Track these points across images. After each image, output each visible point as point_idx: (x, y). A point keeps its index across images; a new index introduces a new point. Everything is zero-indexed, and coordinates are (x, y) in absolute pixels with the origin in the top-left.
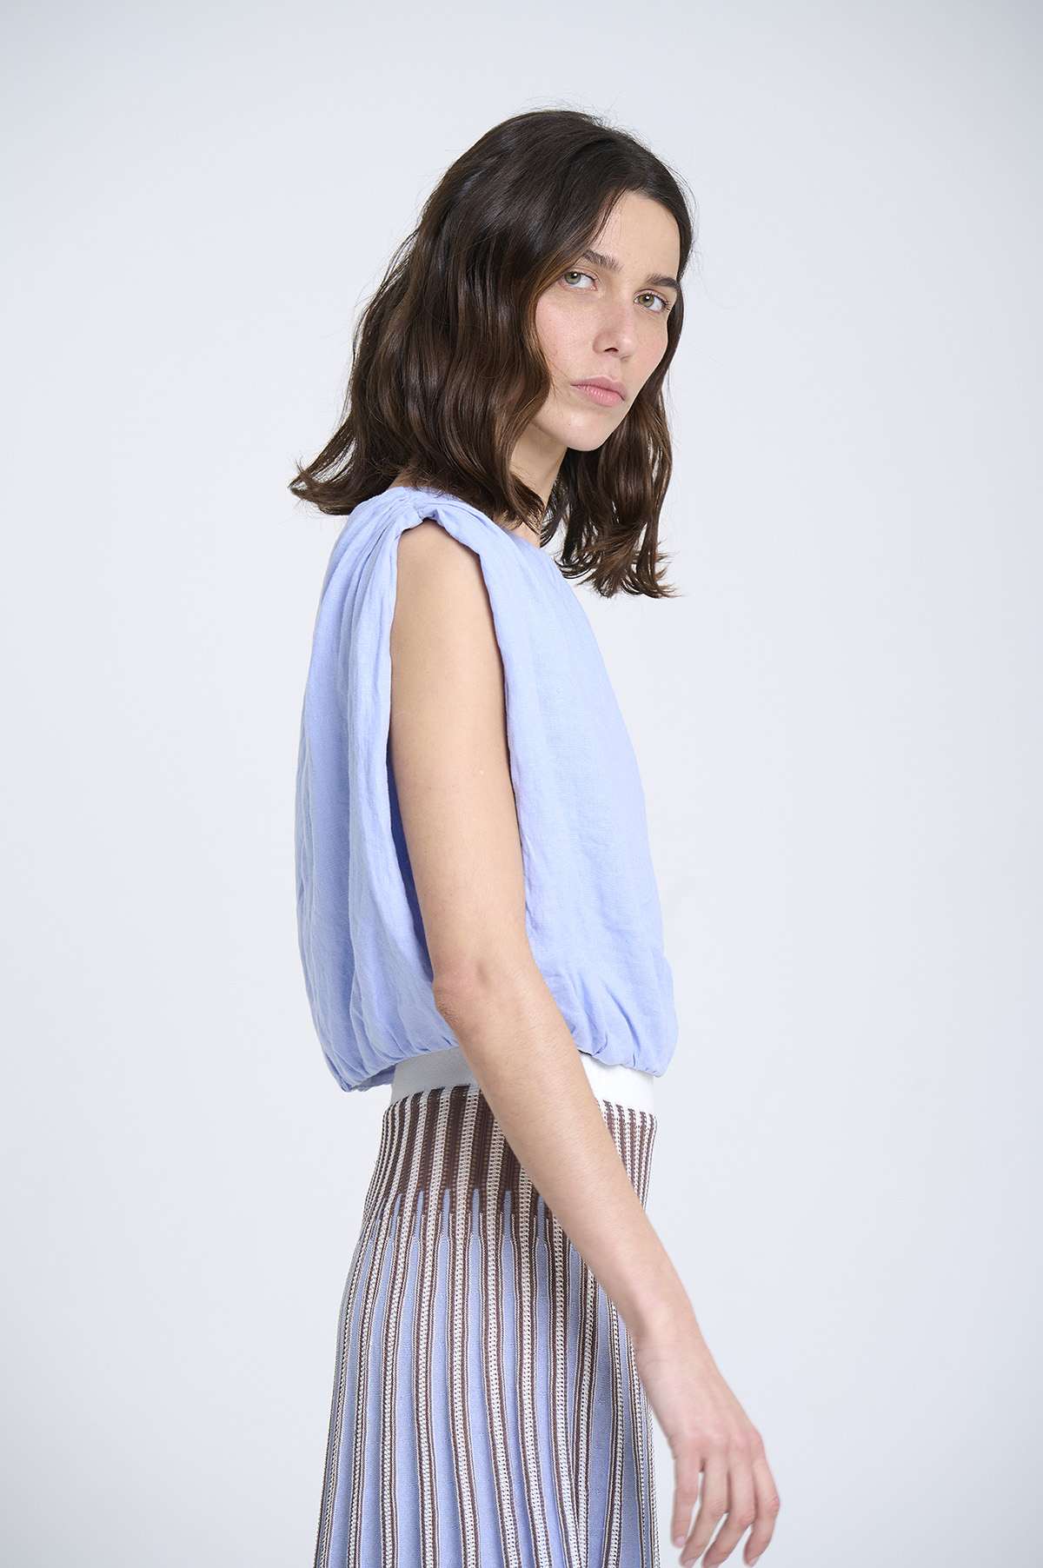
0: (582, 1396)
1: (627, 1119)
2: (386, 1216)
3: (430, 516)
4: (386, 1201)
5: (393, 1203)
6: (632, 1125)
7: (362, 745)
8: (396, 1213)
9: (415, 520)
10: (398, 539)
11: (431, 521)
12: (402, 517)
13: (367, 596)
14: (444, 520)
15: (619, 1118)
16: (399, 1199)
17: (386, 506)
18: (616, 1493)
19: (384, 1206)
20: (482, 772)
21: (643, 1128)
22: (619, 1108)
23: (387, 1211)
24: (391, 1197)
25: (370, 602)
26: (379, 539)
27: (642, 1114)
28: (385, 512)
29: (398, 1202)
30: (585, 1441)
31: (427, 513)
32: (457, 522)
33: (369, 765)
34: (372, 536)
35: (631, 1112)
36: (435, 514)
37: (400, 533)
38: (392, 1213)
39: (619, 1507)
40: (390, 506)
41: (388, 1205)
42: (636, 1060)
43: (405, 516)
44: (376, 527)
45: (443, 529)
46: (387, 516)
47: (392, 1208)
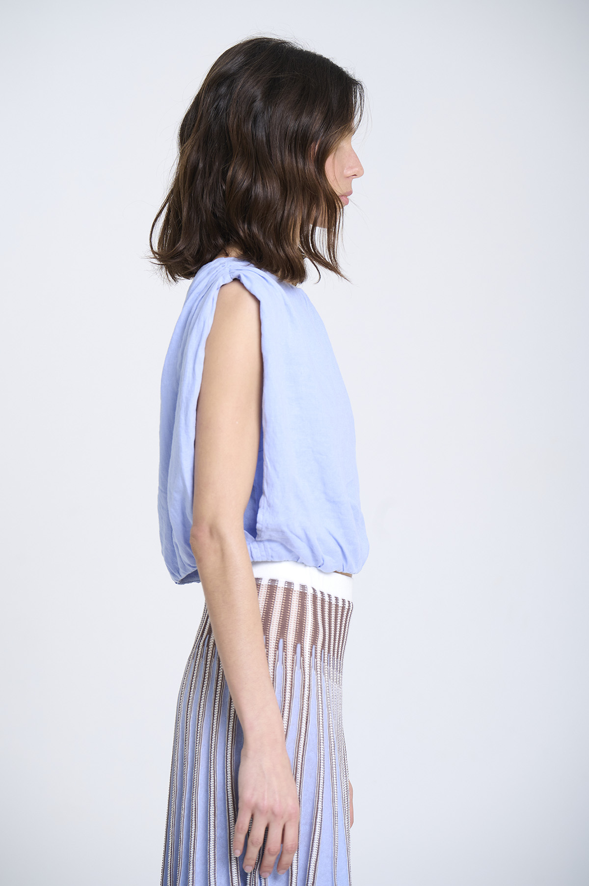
0: (300, 749)
1: (333, 602)
2: (201, 647)
3: (237, 277)
4: (202, 639)
5: (205, 640)
6: (337, 606)
7: (184, 400)
8: (206, 646)
9: (229, 279)
10: (219, 289)
11: (237, 280)
12: (222, 277)
13: (198, 320)
14: (244, 280)
15: (329, 601)
16: (207, 638)
17: (215, 269)
18: (319, 802)
19: (200, 642)
20: (237, 423)
21: (343, 608)
22: (329, 596)
23: (201, 644)
24: (204, 637)
25: (198, 323)
26: (209, 288)
27: (344, 601)
28: (214, 272)
29: (207, 640)
30: (300, 774)
31: (235, 275)
32: (251, 281)
33: (187, 412)
34: (206, 285)
35: (337, 599)
36: (239, 277)
37: (220, 286)
38: (204, 645)
39: (321, 810)
40: (217, 269)
41: (202, 642)
42: (345, 569)
43: (224, 277)
44: (209, 281)
45: (242, 285)
46: (215, 275)
47: (204, 642)
